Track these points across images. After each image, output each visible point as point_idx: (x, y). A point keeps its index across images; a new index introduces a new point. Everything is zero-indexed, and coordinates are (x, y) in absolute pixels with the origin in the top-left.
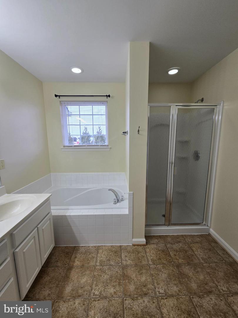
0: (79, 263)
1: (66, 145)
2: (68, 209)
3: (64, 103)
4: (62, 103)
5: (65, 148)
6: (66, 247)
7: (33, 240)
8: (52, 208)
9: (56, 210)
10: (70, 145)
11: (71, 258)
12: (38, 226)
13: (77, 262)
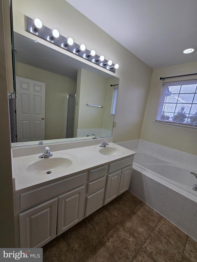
0: (141, 215)
1: (158, 120)
2: (145, 170)
3: (167, 84)
4: (165, 84)
5: (157, 122)
6: (135, 196)
7: (117, 176)
8: (134, 163)
9: (136, 166)
10: (161, 120)
11: (136, 207)
12: (123, 169)
13: (140, 213)
